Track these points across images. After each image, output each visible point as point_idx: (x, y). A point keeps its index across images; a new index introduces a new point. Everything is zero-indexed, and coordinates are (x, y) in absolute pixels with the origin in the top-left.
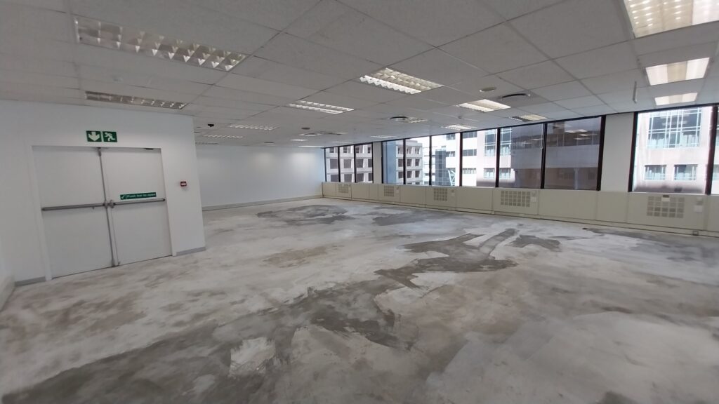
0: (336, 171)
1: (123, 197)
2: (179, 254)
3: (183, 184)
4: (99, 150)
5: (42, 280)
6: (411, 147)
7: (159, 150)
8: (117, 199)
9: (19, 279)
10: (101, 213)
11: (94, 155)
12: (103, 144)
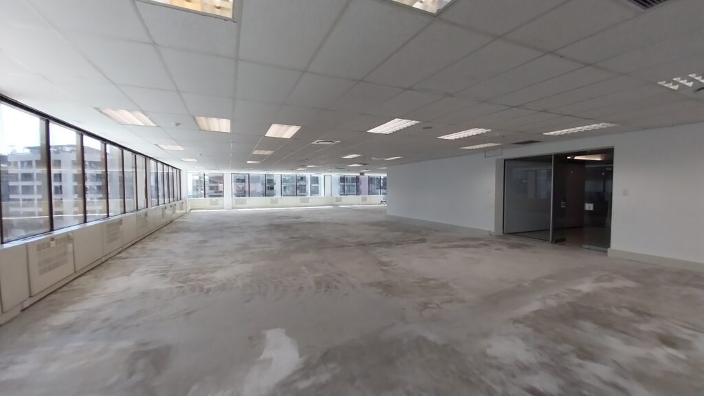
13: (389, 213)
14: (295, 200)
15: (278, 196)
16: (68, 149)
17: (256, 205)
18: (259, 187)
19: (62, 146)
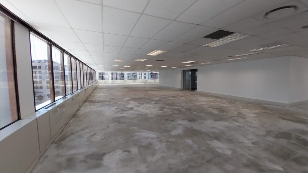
13: (159, 85)
14: (132, 81)
15: (126, 80)
16: (43, 61)
17: (119, 82)
18: (118, 77)
19: (41, 60)
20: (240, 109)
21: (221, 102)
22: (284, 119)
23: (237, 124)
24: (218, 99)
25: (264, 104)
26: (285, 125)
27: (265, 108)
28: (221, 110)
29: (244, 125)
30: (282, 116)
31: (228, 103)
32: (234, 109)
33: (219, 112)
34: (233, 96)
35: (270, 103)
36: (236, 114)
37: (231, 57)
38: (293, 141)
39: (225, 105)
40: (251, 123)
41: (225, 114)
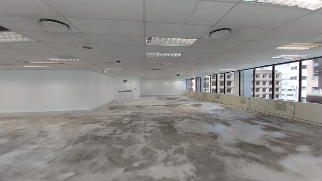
0: (223, 87)
1: (127, 90)
2: (134, 101)
3: (135, 89)
4: (125, 83)
5: (117, 101)
6: (259, 74)
7: (132, 83)
8: (126, 91)
9: (115, 100)
10: (124, 92)
11: (124, 84)
12: (125, 82)
20: (44, 127)
21: (18, 123)
22: (86, 124)
23: (35, 147)
24: (14, 121)
25: (72, 114)
26: (85, 129)
27: (73, 118)
28: (14, 136)
29: (43, 145)
30: (85, 121)
31: (28, 123)
32: (35, 129)
33: (8, 140)
34: (37, 112)
35: (77, 112)
36: (36, 133)
37: (26, 63)
38: (88, 141)
39: (22, 126)
40: (54, 138)
41: (19, 139)
